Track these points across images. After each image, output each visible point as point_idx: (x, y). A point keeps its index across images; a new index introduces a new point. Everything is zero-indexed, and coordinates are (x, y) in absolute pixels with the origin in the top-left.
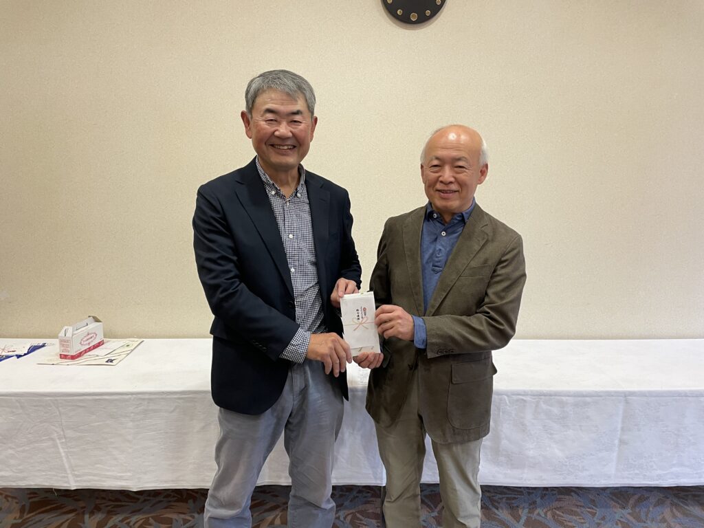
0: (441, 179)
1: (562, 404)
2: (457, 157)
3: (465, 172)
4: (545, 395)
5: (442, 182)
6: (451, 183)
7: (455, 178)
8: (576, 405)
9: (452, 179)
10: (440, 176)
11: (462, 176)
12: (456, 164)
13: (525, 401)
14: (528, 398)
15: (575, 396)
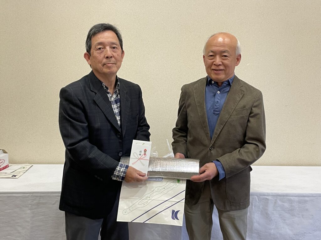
0: (214, 63)
1: (291, 201)
2: (223, 51)
3: (228, 59)
4: (280, 196)
5: (215, 65)
6: (220, 65)
7: (222, 62)
8: (299, 202)
9: (221, 63)
10: (214, 62)
11: (226, 62)
12: (223, 54)
13: (268, 199)
14: (270, 198)
15: (299, 197)
